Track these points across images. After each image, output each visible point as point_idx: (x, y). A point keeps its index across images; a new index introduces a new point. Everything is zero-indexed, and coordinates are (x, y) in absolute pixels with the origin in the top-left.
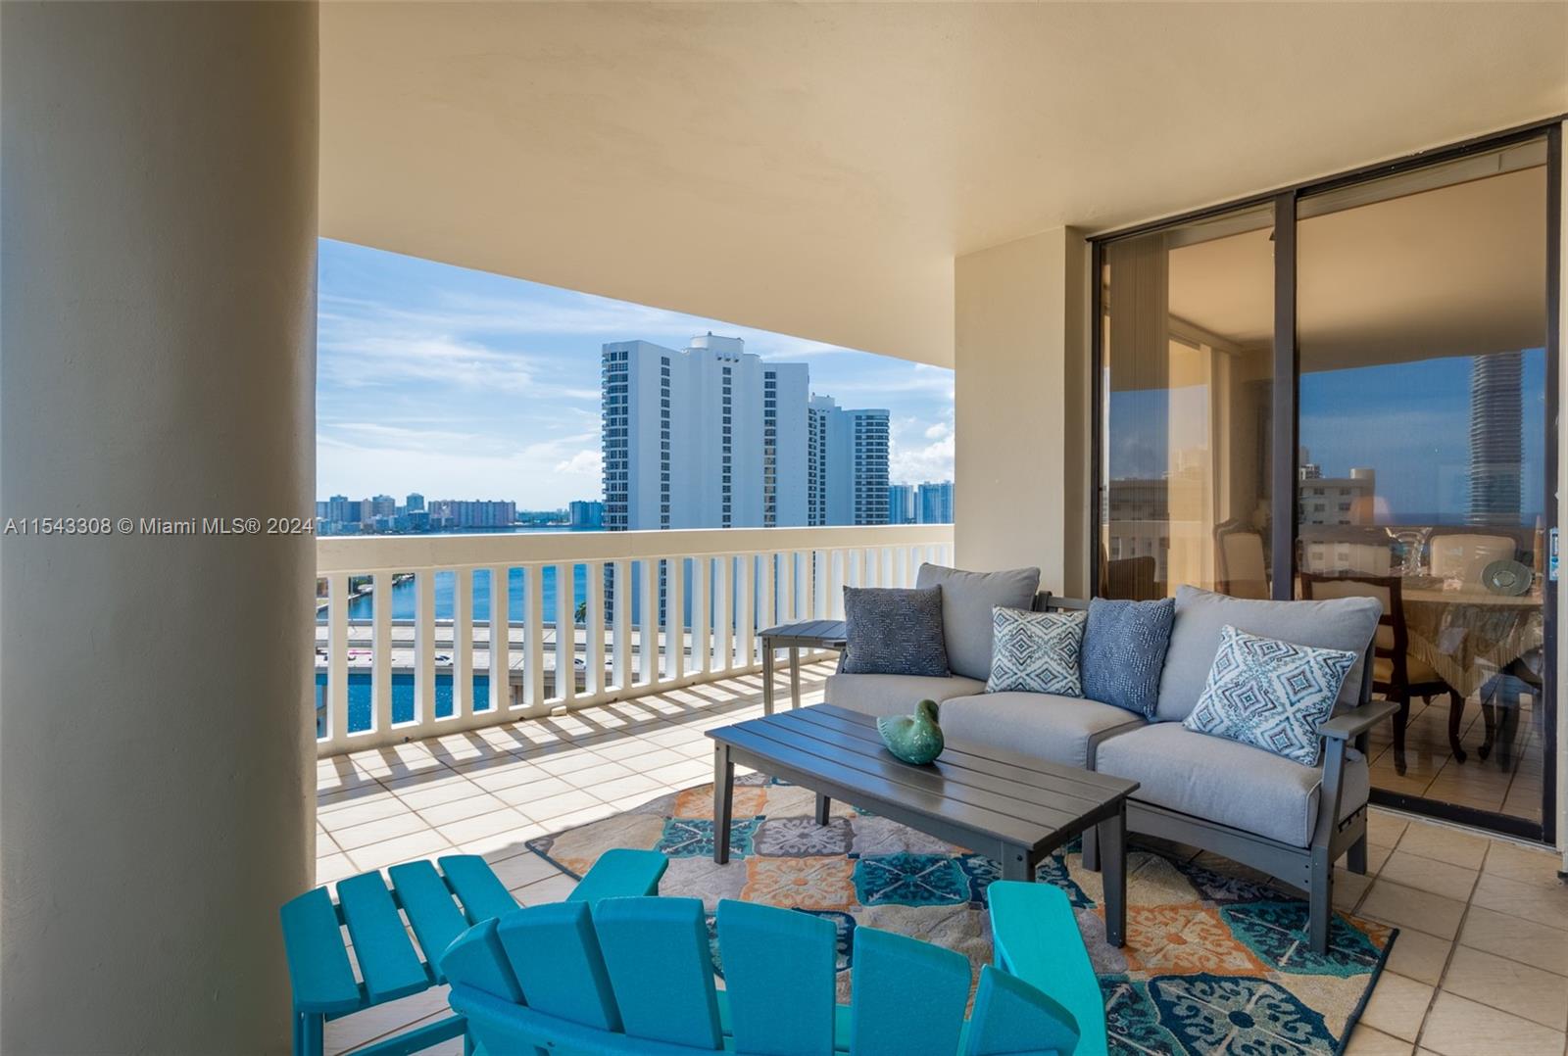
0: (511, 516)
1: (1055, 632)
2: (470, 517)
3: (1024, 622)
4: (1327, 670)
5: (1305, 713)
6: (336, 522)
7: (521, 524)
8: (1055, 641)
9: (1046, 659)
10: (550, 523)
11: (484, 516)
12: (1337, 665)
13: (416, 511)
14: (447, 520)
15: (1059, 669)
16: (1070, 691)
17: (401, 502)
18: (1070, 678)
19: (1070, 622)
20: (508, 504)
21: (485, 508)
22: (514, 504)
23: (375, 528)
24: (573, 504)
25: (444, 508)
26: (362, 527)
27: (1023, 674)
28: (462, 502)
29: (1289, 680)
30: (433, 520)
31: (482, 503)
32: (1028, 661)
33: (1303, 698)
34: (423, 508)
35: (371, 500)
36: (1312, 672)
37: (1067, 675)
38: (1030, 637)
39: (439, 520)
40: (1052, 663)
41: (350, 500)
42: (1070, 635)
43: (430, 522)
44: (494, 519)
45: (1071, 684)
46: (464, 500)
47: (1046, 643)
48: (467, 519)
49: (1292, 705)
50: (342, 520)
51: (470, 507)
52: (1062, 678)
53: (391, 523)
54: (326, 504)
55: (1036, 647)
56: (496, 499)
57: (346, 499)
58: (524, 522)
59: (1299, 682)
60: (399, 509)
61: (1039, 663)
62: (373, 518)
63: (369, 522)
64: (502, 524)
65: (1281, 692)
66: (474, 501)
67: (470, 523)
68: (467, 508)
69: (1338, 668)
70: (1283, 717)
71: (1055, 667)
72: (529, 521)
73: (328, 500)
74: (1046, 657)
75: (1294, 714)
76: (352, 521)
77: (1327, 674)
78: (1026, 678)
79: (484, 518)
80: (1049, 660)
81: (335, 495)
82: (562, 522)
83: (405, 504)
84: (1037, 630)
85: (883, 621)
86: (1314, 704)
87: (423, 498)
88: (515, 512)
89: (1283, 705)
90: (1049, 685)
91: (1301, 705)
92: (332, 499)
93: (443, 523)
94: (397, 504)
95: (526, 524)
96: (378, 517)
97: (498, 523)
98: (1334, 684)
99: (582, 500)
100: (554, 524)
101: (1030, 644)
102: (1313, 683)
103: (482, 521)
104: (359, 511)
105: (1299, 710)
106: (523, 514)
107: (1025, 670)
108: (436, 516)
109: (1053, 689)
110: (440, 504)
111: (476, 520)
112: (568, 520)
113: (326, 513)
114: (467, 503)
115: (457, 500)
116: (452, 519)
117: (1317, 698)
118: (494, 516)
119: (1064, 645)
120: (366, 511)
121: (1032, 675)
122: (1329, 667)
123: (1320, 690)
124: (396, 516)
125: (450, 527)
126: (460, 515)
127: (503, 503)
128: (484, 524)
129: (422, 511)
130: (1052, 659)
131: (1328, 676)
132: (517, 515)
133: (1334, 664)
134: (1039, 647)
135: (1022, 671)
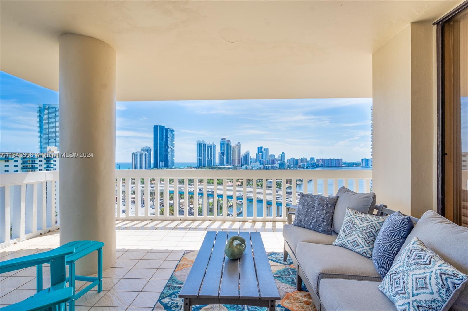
0: (341, 164)
1: (365, 224)
2: (328, 164)
3: (354, 217)
4: (440, 281)
5: (419, 304)
6: (292, 165)
7: (344, 166)
8: (364, 228)
9: (357, 236)
10: (354, 166)
11: (332, 163)
12: (449, 280)
13: (312, 162)
14: (321, 164)
15: (361, 242)
16: (364, 254)
17: (308, 159)
18: (365, 248)
19: (375, 221)
20: (340, 160)
21: (332, 161)
22: (342, 160)
23: (301, 166)
24: (362, 160)
25: (320, 161)
26: (298, 166)
27: (346, 240)
28: (325, 159)
29: (416, 279)
30: (317, 164)
31: (332, 159)
32: (349, 235)
33: (420, 294)
34: (314, 161)
35: (301, 159)
36: (430, 279)
37: (364, 246)
38: (353, 224)
39: (319, 164)
40: (359, 238)
41: (296, 159)
42: (373, 227)
43: (316, 165)
44: (335, 164)
45: (365, 251)
46: (326, 159)
47: (359, 228)
48: (327, 164)
49: (413, 296)
50: (294, 164)
51: (328, 160)
52: (361, 246)
53: (306, 165)
54: (290, 160)
55: (354, 229)
56: (336, 158)
57: (294, 159)
58: (345, 165)
59: (421, 283)
60: (308, 161)
61: (353, 237)
62: (301, 164)
63: (300, 164)
64: (338, 166)
65: (410, 285)
66: (329, 159)
67: (328, 165)
68: (327, 161)
69: (449, 282)
70: (407, 301)
71: (360, 241)
72: (347, 165)
73: (290, 159)
74: (357, 235)
75: (412, 302)
76: (296, 164)
77: (439, 283)
78: (347, 242)
79: (332, 164)
80: (357, 237)
81: (292, 158)
82: (358, 165)
83: (309, 160)
84: (357, 222)
85: (306, 207)
86: (426, 301)
87: (314, 158)
88: (342, 162)
89: (409, 294)
90: (356, 248)
91: (418, 298)
92: (291, 159)
93: (320, 165)
94: (307, 160)
95: (346, 166)
96: (302, 163)
97: (336, 166)
98: (444, 292)
99: (366, 158)
100: (356, 166)
101: (352, 227)
102: (429, 286)
103: (331, 165)
104: (297, 162)
105: (415, 301)
106: (345, 163)
107: (347, 239)
108: (318, 163)
109: (357, 251)
110: (319, 160)
111: (330, 165)
112: (361, 165)
113: (290, 162)
114: (327, 159)
115: (324, 159)
116: (322, 164)
117: (429, 297)
118: (335, 163)
119: (368, 231)
120: (299, 162)
121: (349, 242)
122: (442, 279)
123: (432, 293)
124: (307, 163)
125: (322, 166)
126: (325, 163)
127: (338, 159)
128: (332, 166)
129: (314, 162)
130: (359, 236)
131: (440, 286)
132: (343, 163)
133: (446, 279)
134: (355, 230)
135: (345, 239)
